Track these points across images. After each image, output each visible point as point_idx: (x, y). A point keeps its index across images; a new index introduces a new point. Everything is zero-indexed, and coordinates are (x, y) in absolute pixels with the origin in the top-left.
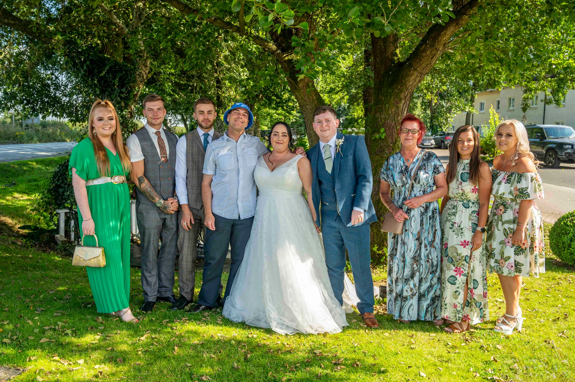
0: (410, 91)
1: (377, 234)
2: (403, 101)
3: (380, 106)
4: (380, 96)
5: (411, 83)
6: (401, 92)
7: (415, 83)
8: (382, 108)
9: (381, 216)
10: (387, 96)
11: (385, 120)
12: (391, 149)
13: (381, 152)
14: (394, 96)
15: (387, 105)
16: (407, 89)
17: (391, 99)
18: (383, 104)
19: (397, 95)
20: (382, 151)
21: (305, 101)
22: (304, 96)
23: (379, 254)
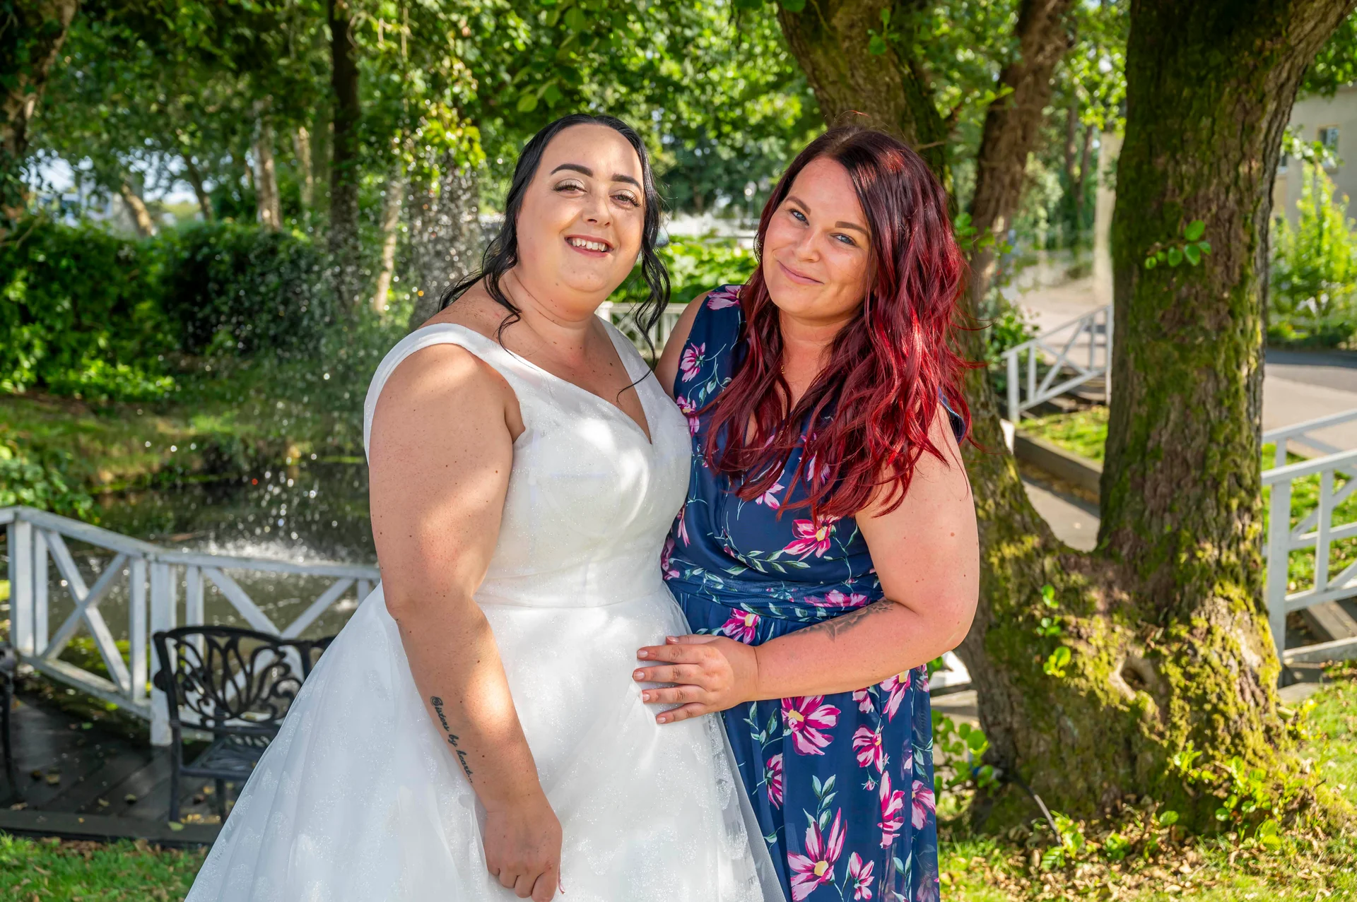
0: (1300, 60)
1: (1185, 689)
2: (1271, 106)
3: (1173, 123)
4: (1170, 84)
5: (1308, 27)
6: (1267, 62)
7: (1322, 29)
8: (1182, 132)
9: (1192, 607)
10: (1201, 81)
11: (1196, 187)
12: (1224, 309)
13: (1182, 323)
14: (1234, 82)
15: (1206, 122)
16: (1290, 52)
17: (1220, 92)
18: (1184, 117)
19: (1249, 78)
20: (1186, 318)
21: (855, 90)
22: (853, 69)
23: (1198, 785)
